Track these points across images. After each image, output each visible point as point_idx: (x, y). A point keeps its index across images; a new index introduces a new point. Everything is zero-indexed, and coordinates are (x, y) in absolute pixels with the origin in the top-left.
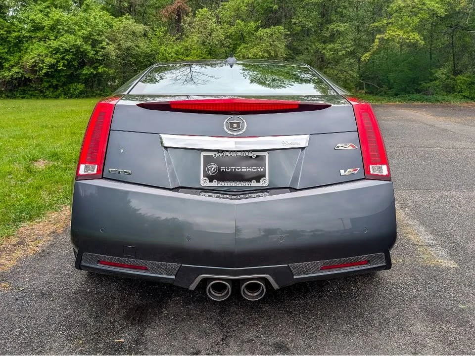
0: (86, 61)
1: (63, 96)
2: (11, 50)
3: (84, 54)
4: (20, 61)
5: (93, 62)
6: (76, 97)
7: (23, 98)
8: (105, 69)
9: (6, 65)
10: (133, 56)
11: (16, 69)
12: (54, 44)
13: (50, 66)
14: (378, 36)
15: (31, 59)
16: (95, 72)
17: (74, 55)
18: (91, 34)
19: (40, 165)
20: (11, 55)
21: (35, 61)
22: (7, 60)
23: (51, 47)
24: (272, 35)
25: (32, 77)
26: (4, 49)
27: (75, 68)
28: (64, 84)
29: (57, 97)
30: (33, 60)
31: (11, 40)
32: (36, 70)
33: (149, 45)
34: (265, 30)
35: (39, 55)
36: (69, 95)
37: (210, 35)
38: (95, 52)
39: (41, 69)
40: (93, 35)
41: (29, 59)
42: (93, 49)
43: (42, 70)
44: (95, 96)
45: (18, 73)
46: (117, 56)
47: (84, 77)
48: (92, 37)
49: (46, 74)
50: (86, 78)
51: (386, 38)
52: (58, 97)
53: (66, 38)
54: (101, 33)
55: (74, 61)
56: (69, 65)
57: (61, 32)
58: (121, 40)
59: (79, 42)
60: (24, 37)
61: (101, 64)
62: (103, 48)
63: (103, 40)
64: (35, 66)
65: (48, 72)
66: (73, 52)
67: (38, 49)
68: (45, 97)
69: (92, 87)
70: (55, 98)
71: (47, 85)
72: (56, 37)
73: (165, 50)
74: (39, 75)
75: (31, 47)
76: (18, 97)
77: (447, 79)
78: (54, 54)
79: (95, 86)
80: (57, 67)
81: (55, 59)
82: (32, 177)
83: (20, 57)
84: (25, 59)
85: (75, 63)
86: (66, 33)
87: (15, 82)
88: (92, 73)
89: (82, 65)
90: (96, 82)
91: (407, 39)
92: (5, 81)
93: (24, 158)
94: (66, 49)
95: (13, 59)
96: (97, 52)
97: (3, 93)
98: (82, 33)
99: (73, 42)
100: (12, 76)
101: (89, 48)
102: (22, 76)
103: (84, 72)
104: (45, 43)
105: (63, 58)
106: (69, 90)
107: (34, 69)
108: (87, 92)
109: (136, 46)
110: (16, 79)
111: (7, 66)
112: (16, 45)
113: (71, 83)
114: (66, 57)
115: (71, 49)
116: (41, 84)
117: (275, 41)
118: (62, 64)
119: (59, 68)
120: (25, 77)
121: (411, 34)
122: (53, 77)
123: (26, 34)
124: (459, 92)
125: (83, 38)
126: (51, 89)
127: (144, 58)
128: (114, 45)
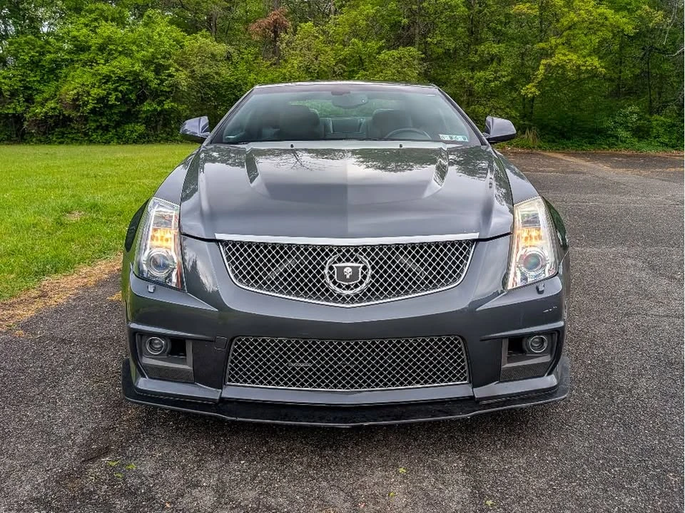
0: (147, 93)
1: (115, 141)
2: (45, 77)
3: (145, 83)
4: (58, 93)
5: (156, 95)
6: (134, 142)
7: (61, 143)
8: (173, 104)
9: (38, 98)
10: (211, 87)
11: (51, 104)
12: (104, 70)
13: (98, 100)
14: (543, 62)
15: (73, 90)
16: (159, 109)
17: (131, 85)
18: (153, 56)
19: (75, 218)
20: (45, 85)
21: (78, 93)
22: (40, 92)
23: (100, 74)
24: (400, 58)
25: (74, 114)
26: (35, 76)
27: (133, 103)
28: (118, 124)
29: (107, 142)
30: (75, 91)
31: (44, 64)
32: (80, 106)
33: (233, 72)
34: (391, 52)
35: (83, 85)
36: (123, 140)
37: (316, 59)
38: (159, 82)
39: (86, 104)
40: (158, 59)
41: (69, 90)
42: (157, 77)
43: (86, 106)
44: (160, 142)
45: (54, 109)
46: (190, 87)
47: (144, 116)
48: (156, 61)
49: (93, 111)
50: (147, 117)
51: (553, 64)
52: (109, 142)
53: (119, 62)
54: (168, 56)
55: (131, 93)
56: (124, 99)
57: (113, 54)
58: (194, 65)
59: (137, 67)
60: (63, 60)
61: (167, 98)
62: (170, 76)
63: (170, 66)
64: (77, 100)
65: (95, 107)
66: (128, 81)
67: (81, 77)
68: (91, 142)
69: (155, 128)
70: (105, 143)
71: (93, 125)
72: (107, 61)
73: (255, 79)
74: (83, 112)
75: (72, 73)
76: (56, 141)
77: (640, 119)
78: (103, 83)
79: (159, 127)
80: (108, 101)
81: (105, 90)
82: (62, 230)
83: (57, 87)
84: (63, 90)
85: (133, 97)
86: (120, 55)
87: (51, 121)
88: (155, 110)
89: (142, 99)
90: (161, 122)
91: (583, 66)
92: (36, 120)
93: (54, 209)
94: (119, 77)
95: (48, 90)
96: (162, 81)
97: (34, 137)
98: (142, 56)
99: (129, 68)
100: (46, 113)
101: (151, 75)
102: (60, 113)
103: (145, 109)
104: (92, 69)
105: (116, 90)
106: (124, 132)
107: (76, 103)
108: (148, 135)
109: (217, 73)
110: (51, 117)
111: (39, 100)
112: (52, 71)
113: (127, 123)
114: (120, 88)
115: (126, 76)
116: (85, 125)
117: (405, 68)
118: (114, 97)
119: (110, 103)
120: (64, 115)
121: (588, 58)
122: (102, 114)
123: (66, 57)
124: (655, 138)
125: (144, 62)
126: (100, 132)
127: (226, 90)
128: (185, 72)
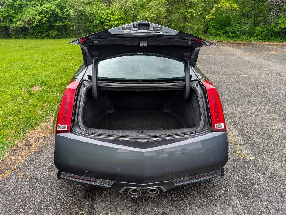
0: (58, 18)
1: (46, 38)
2: (17, 11)
3: (57, 14)
4: (22, 18)
5: (62, 19)
6: (53, 38)
7: (24, 38)
8: (68, 22)
9: (14, 20)
10: (83, 15)
11: (19, 23)
12: (40, 9)
13: (38, 21)
14: (215, 6)
15: (28, 17)
16: (63, 25)
17: (51, 15)
18: (60, 3)
19: (36, 90)
20: (16, 15)
21: (30, 18)
22: (15, 17)
23: (38, 10)
24: (158, 4)
25: (29, 27)
26: (12, 11)
27: (52, 22)
28: (47, 31)
29: (43, 38)
30: (29, 17)
31: (16, 6)
32: (31, 23)
33: (92, 9)
34: (155, 2)
35: (32, 15)
36: (50, 37)
37: (125, 4)
38: (62, 13)
39: (33, 23)
40: (61, 4)
41: (27, 17)
42: (62, 11)
43: (34, 23)
44: (63, 38)
45: (21, 24)
46: (75, 15)
47: (57, 27)
48: (61, 5)
49: (37, 25)
50: (58, 27)
51: (219, 7)
52: (44, 38)
53: (46, 5)
54: (65, 3)
55: (51, 18)
56: (49, 20)
57: (43, 2)
58: (76, 7)
59: (53, 8)
60: (23, 4)
61: (66, 20)
62: (67, 11)
63: (67, 7)
64: (30, 21)
65: (37, 24)
66: (50, 13)
67: (31, 11)
68: (36, 38)
69: (61, 32)
70: (42, 38)
71: (37, 31)
72: (41, 5)
73: (101, 12)
74: (32, 26)
75: (27, 10)
76: (22, 38)
77: (250, 29)
78: (40, 14)
79: (63, 32)
80: (42, 21)
81: (41, 17)
82: (32, 98)
83: (21, 15)
84: (24, 17)
85: (52, 19)
86: (46, 2)
87: (20, 30)
88: (61, 25)
89: (56, 20)
90: (64, 30)
91: (230, 7)
92: (14, 29)
94: (46, 12)
95: (18, 17)
96: (64, 13)
97: (14, 36)
98: (55, 3)
99: (50, 7)
100: (18, 26)
101: (59, 11)
102: (23, 26)
103: (57, 24)
104: (35, 8)
105: (45, 17)
106: (49, 34)
107: (30, 22)
108: (59, 35)
109: (85, 10)
110: (20, 28)
111: (15, 21)
112: (19, 8)
113: (50, 30)
114: (47, 16)
115: (49, 11)
116: (34, 31)
117: (160, 8)
118: (45, 20)
120: (25, 27)
121: (232, 4)
122: (40, 27)
123: (24, 3)
124: (256, 36)
125: (56, 5)
126: (40, 34)
127: (89, 17)
128: (73, 9)
